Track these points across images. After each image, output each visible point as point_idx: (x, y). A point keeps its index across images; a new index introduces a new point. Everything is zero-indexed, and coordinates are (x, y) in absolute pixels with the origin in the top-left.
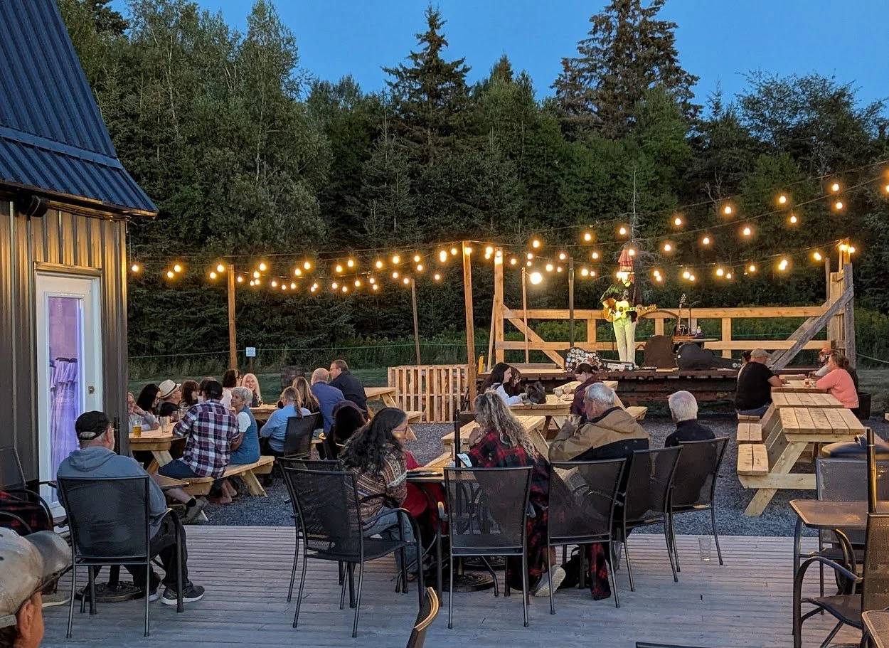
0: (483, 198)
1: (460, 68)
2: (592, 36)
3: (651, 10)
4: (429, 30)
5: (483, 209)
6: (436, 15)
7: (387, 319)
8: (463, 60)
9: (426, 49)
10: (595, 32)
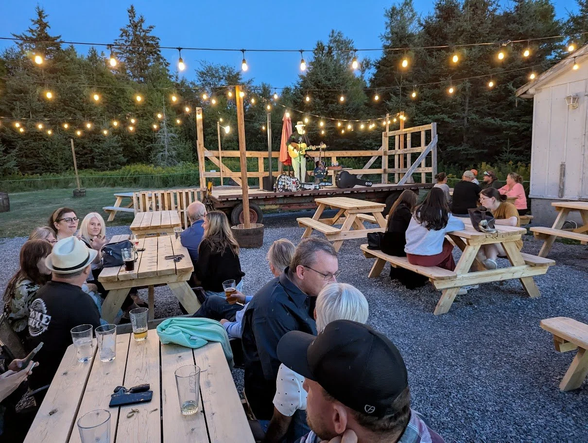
0: (81, 105)
1: (58, 40)
2: (121, 38)
3: (147, 30)
4: (39, 18)
5: (81, 110)
6: (42, 11)
7: (32, 165)
8: (60, 36)
9: (38, 28)
10: (122, 36)
